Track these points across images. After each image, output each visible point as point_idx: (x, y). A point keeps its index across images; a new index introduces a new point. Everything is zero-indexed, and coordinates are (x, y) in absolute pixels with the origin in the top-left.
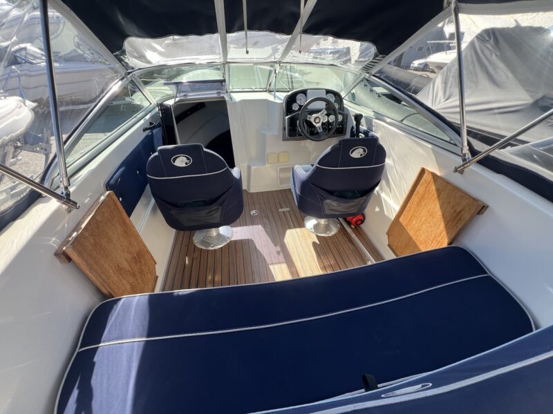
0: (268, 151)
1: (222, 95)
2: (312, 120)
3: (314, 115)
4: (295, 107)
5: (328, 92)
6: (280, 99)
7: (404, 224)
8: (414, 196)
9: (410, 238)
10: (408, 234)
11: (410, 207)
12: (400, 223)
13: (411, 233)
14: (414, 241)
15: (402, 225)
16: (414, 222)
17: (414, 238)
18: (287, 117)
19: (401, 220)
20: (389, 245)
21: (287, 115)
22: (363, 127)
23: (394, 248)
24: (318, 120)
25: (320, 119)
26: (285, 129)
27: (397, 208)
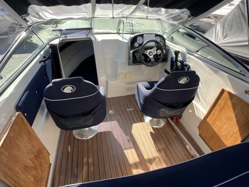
0: (119, 72)
1: (89, 37)
2: (148, 54)
3: (149, 51)
4: (136, 45)
5: (157, 35)
6: (126, 39)
7: (210, 123)
8: (217, 106)
9: (215, 133)
10: (213, 130)
11: (214, 113)
12: (207, 122)
13: (216, 129)
14: (217, 135)
15: (208, 123)
16: (217, 123)
17: (218, 133)
18: (131, 51)
19: (208, 120)
20: (200, 135)
21: (131, 50)
22: (180, 58)
23: (203, 137)
24: (151, 53)
25: (152, 53)
26: (130, 58)
27: (205, 113)
